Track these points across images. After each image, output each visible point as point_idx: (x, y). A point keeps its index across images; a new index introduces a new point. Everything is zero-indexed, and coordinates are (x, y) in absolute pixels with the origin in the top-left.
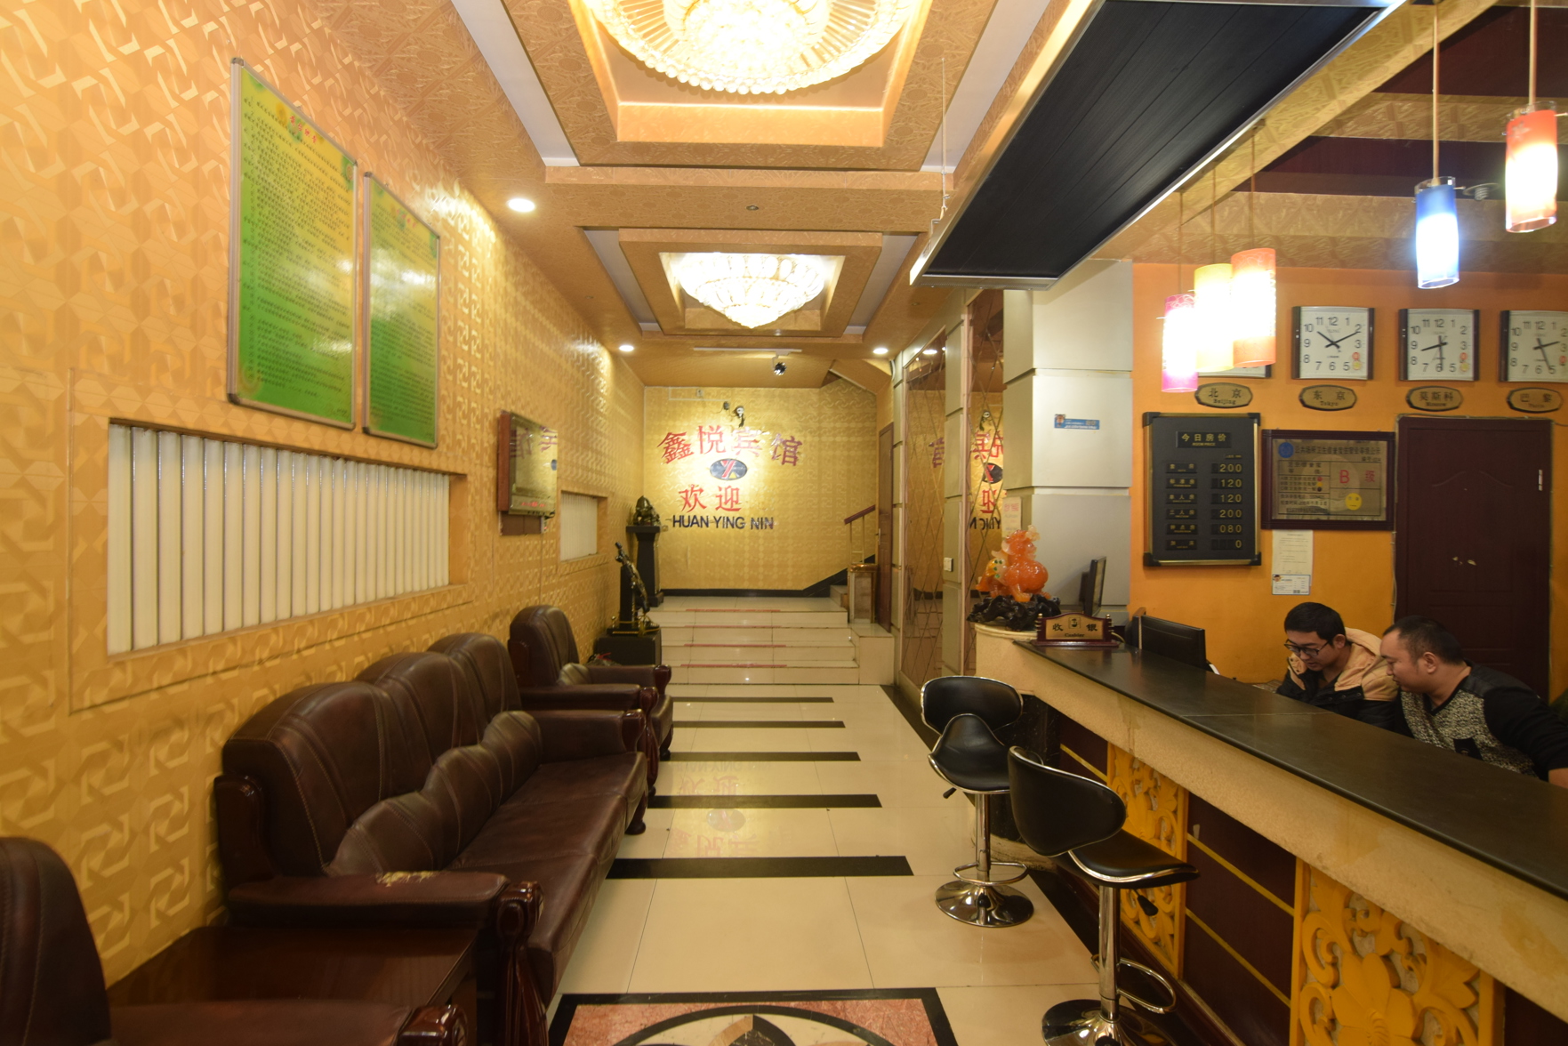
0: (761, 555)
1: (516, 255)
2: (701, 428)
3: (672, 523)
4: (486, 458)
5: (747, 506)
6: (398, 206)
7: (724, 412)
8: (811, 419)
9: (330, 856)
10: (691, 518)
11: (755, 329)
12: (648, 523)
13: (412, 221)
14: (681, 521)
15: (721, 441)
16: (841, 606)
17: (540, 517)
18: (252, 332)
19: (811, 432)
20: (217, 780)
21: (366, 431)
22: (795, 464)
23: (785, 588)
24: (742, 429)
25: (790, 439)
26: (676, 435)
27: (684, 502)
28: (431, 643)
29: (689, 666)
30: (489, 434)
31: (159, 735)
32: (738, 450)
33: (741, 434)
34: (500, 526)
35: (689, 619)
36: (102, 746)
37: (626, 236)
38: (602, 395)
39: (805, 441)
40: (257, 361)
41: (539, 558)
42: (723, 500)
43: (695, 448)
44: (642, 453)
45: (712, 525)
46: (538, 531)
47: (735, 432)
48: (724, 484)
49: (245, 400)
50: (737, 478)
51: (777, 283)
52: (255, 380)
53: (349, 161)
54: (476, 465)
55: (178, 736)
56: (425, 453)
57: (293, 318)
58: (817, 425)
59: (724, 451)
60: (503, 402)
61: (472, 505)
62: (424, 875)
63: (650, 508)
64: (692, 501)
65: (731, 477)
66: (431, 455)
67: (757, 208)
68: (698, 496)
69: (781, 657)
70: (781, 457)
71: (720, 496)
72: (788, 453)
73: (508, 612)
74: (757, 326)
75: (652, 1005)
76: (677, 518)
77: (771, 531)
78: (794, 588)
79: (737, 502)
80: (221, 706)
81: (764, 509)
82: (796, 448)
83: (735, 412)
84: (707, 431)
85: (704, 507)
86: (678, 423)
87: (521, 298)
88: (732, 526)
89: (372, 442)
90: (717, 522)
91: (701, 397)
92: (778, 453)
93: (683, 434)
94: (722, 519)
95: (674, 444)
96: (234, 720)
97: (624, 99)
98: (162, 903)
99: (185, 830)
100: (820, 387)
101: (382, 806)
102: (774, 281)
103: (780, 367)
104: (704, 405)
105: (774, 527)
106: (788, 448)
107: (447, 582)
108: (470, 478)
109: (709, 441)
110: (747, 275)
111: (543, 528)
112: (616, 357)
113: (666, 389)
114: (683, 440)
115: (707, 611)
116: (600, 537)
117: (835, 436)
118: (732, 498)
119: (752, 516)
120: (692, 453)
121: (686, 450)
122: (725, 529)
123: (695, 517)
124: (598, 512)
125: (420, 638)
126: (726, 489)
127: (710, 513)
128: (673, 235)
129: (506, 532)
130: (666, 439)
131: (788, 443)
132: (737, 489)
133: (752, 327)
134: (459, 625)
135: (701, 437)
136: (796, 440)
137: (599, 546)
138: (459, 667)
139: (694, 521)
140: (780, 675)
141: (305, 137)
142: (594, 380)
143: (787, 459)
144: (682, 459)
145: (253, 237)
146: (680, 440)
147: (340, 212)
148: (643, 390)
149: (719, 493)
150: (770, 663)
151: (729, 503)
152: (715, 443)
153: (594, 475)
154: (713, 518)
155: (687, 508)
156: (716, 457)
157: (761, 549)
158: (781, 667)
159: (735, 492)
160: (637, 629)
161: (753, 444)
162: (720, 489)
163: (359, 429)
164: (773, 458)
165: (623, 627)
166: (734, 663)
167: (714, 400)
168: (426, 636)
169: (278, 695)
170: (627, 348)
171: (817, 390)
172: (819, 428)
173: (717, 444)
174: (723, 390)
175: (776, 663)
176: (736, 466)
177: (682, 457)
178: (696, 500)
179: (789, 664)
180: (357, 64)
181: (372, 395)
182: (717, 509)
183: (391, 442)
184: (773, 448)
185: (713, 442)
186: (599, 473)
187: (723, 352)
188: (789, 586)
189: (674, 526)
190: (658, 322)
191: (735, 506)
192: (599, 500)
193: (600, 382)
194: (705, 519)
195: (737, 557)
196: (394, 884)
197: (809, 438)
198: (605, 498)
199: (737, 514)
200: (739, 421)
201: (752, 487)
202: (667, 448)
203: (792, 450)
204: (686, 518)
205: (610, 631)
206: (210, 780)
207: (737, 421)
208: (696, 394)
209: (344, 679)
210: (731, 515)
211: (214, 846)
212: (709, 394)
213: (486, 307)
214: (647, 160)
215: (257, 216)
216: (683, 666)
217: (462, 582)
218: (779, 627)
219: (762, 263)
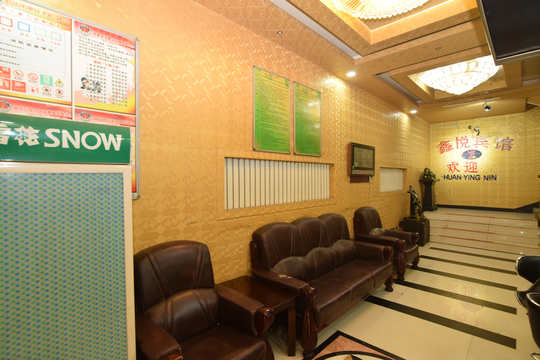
0: (489, 192)
1: (356, 90)
2: (457, 138)
3: (443, 178)
4: (343, 158)
5: (482, 170)
6: (305, 88)
7: (469, 130)
8: (520, 128)
9: (272, 267)
10: (453, 176)
11: (462, 95)
12: (429, 178)
13: (310, 90)
14: (448, 177)
15: (467, 143)
16: (536, 218)
17: (369, 177)
18: (259, 132)
19: (519, 134)
20: (251, 242)
21: (295, 154)
22: (509, 150)
23: (504, 207)
24: (478, 136)
25: (506, 138)
26: (445, 142)
27: (449, 169)
28: (319, 215)
29: (442, 236)
30: (344, 150)
31: (237, 228)
32: (476, 146)
33: (478, 139)
34: (349, 180)
35: (447, 217)
36: (224, 229)
37: (392, 73)
38: (403, 131)
39: (515, 139)
40: (260, 139)
41: (368, 191)
42: (469, 168)
43: (454, 146)
44: (430, 151)
45: (463, 179)
46: (368, 181)
47: (475, 138)
48: (469, 161)
49: (256, 150)
50: (476, 158)
51: (468, 74)
52: (260, 144)
53: (288, 80)
54: (338, 161)
55: (241, 230)
56: (317, 158)
57: (270, 126)
58: (524, 130)
59: (469, 147)
60: (350, 140)
61: (336, 173)
62: (289, 277)
63: (429, 172)
64: (453, 169)
65: (472, 158)
66: (319, 159)
67: (440, 48)
68: (456, 167)
69: (491, 238)
70: (501, 148)
71: (467, 166)
72: (506, 146)
73: (353, 208)
74: (463, 93)
75: (363, 346)
76: (446, 176)
77: (495, 181)
78: (509, 208)
79: (476, 169)
80: (252, 224)
81: (491, 171)
82: (510, 142)
83: (474, 129)
84: (460, 139)
85: (459, 171)
86: (446, 137)
87: (358, 104)
88: (474, 179)
89: (297, 157)
90: (466, 177)
91: (457, 125)
92: (499, 145)
93: (449, 141)
94: (468, 176)
95: (444, 146)
96: (255, 228)
97: (372, 29)
98: (237, 267)
99: (243, 252)
100: (526, 112)
101: (291, 258)
102: (467, 73)
103: (487, 107)
104: (458, 128)
105: (497, 179)
106: (505, 143)
107: (328, 197)
108: (335, 165)
109: (461, 143)
110: (452, 73)
111: (370, 180)
112: (411, 116)
113: (440, 124)
114: (448, 144)
115: (455, 215)
116: (404, 183)
117: (535, 134)
118: (473, 167)
119: (484, 174)
120: (453, 149)
121: (450, 148)
122: (470, 180)
123: (454, 175)
124: (403, 174)
125: (315, 213)
126: (470, 163)
127: (462, 173)
128: (411, 68)
129: (352, 181)
130: (440, 144)
131: (505, 141)
132: (476, 163)
133: (459, 94)
134: (332, 211)
135: (457, 142)
136: (510, 139)
137: (404, 187)
138: (324, 223)
139: (454, 177)
140: (489, 246)
141: (273, 79)
142: (398, 126)
143: (504, 148)
144: (448, 152)
145: (258, 109)
146: (447, 144)
147: (284, 95)
148: (429, 126)
149: (466, 165)
150: (485, 240)
151: (472, 169)
152: (464, 144)
153: (399, 161)
154: (463, 176)
155: (451, 172)
156: (464, 150)
157: (490, 189)
158: (490, 242)
159: (475, 164)
160: (416, 219)
161: (485, 143)
162: (467, 163)
163: (292, 153)
164: (496, 148)
165: (411, 218)
166: (465, 238)
167: (464, 125)
168: (318, 213)
169: (268, 224)
170: (414, 112)
171: (524, 113)
172: (525, 132)
173: (465, 144)
174: (468, 121)
175: (488, 240)
176: (475, 153)
177: (448, 151)
178: (455, 168)
179: (495, 242)
180: (290, 53)
181: (296, 143)
182: (465, 172)
183: (304, 156)
184: (496, 143)
185: (463, 143)
186: (403, 160)
187: (458, 106)
188: (506, 206)
189: (444, 179)
190: (421, 100)
191: (475, 170)
192: (404, 170)
193: (402, 126)
194: (460, 176)
195: (476, 193)
196: (282, 277)
197: (518, 137)
198: (406, 169)
199: (476, 174)
200: (477, 133)
201: (485, 161)
202: (441, 148)
203: (508, 143)
204: (450, 176)
205: (405, 218)
206: (249, 242)
207: (476, 133)
208: (454, 124)
209: (288, 222)
210: (473, 174)
211: (250, 257)
212: (461, 123)
213: (342, 110)
214: (385, 47)
215: (259, 103)
216: (440, 236)
217: (333, 198)
218: (492, 225)
219: (460, 67)
